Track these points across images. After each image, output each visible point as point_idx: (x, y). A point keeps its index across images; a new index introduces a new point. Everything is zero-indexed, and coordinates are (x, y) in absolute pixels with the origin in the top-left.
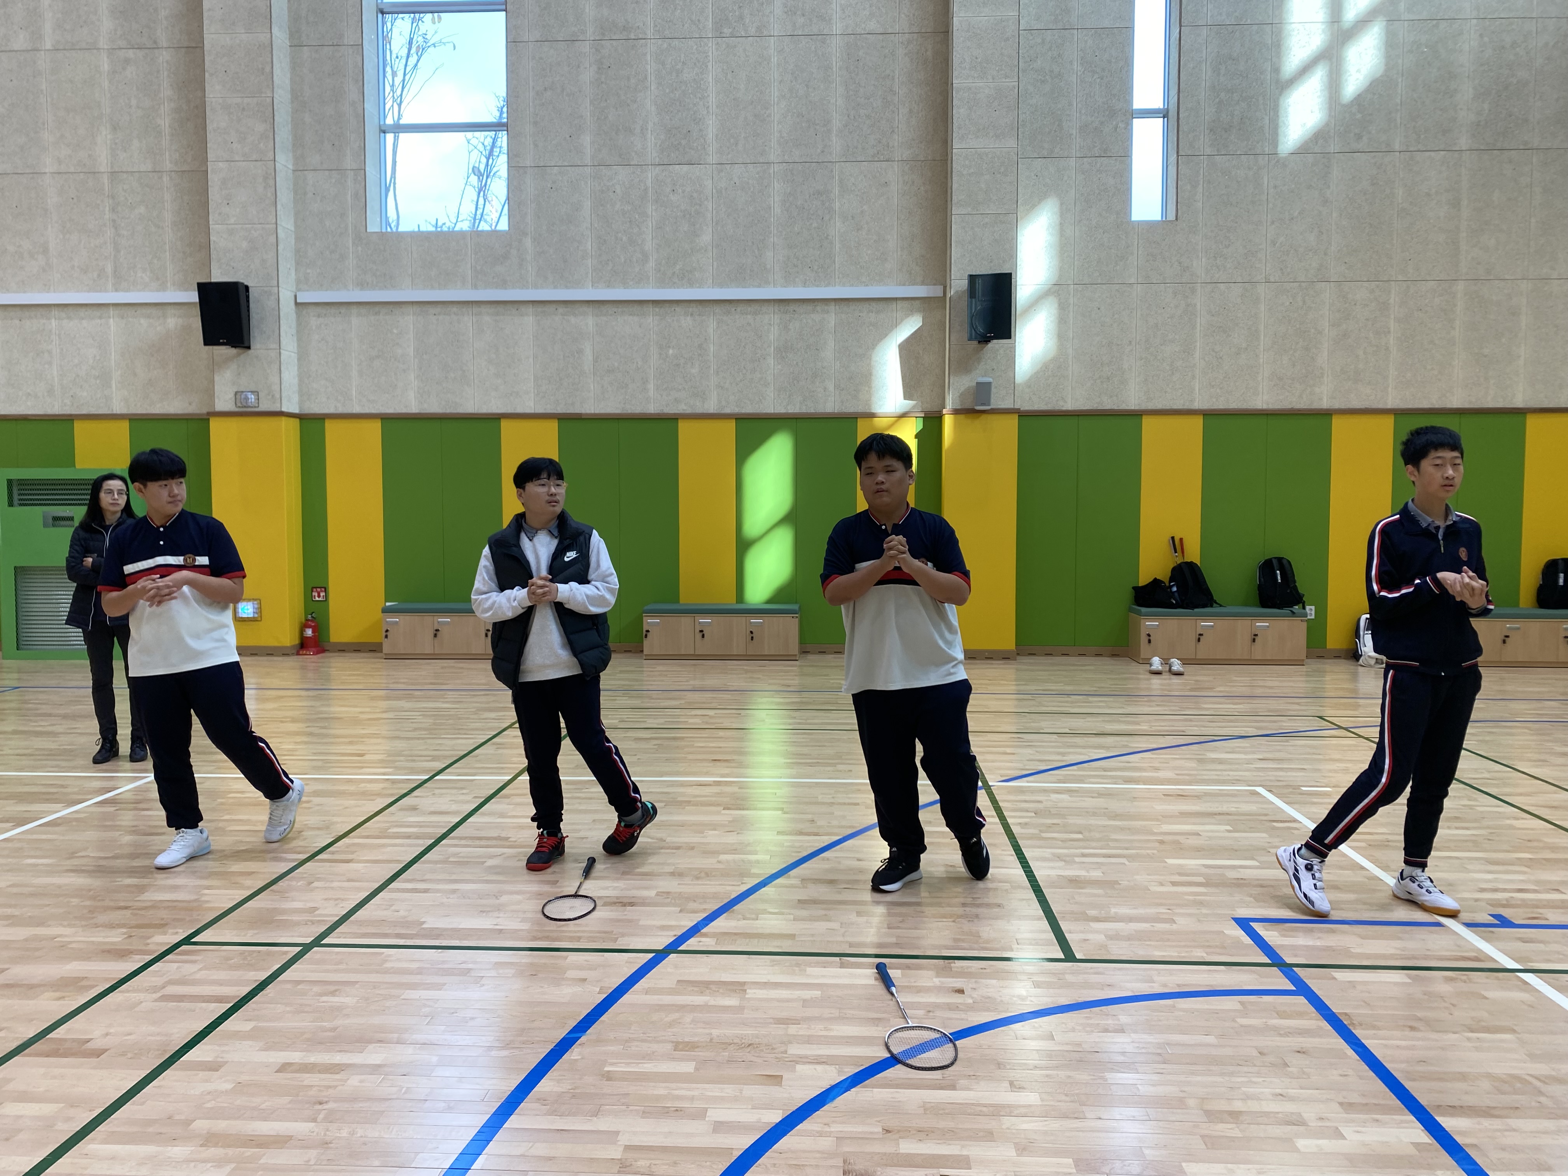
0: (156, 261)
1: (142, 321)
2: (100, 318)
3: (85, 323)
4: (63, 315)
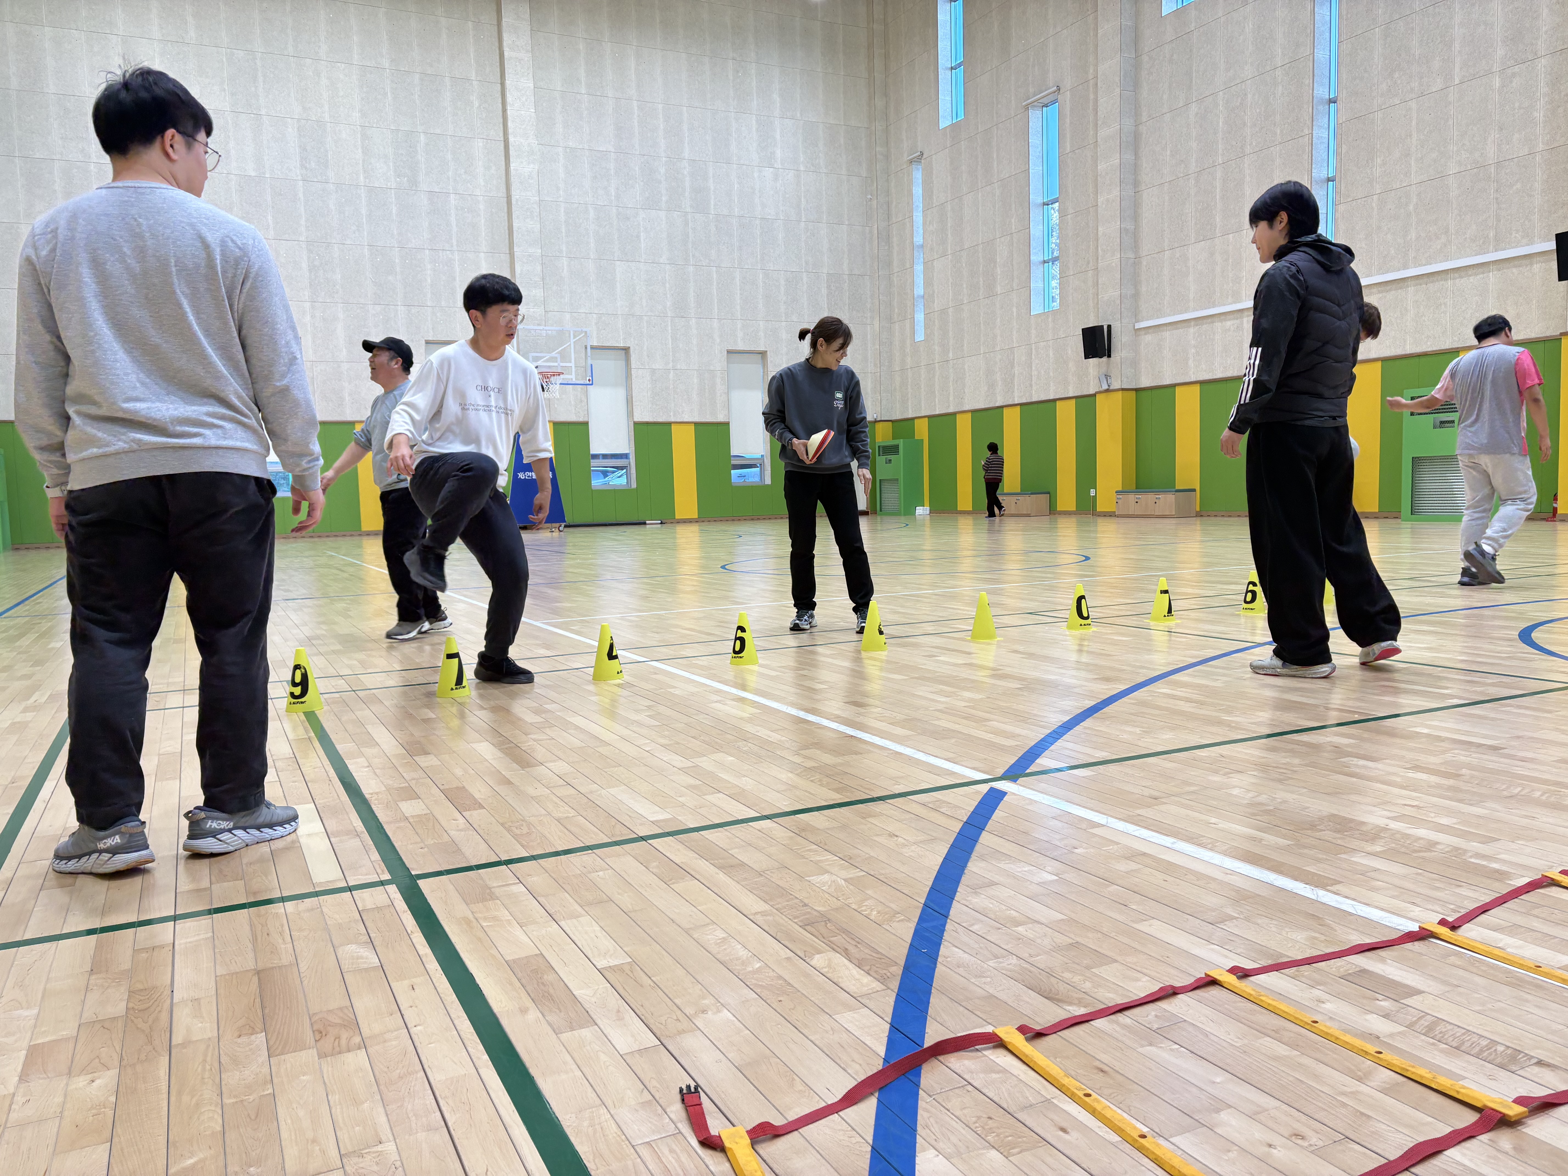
0: (1527, 222)
1: (1514, 270)
2: (1483, 273)
3: (1471, 279)
4: (1456, 275)
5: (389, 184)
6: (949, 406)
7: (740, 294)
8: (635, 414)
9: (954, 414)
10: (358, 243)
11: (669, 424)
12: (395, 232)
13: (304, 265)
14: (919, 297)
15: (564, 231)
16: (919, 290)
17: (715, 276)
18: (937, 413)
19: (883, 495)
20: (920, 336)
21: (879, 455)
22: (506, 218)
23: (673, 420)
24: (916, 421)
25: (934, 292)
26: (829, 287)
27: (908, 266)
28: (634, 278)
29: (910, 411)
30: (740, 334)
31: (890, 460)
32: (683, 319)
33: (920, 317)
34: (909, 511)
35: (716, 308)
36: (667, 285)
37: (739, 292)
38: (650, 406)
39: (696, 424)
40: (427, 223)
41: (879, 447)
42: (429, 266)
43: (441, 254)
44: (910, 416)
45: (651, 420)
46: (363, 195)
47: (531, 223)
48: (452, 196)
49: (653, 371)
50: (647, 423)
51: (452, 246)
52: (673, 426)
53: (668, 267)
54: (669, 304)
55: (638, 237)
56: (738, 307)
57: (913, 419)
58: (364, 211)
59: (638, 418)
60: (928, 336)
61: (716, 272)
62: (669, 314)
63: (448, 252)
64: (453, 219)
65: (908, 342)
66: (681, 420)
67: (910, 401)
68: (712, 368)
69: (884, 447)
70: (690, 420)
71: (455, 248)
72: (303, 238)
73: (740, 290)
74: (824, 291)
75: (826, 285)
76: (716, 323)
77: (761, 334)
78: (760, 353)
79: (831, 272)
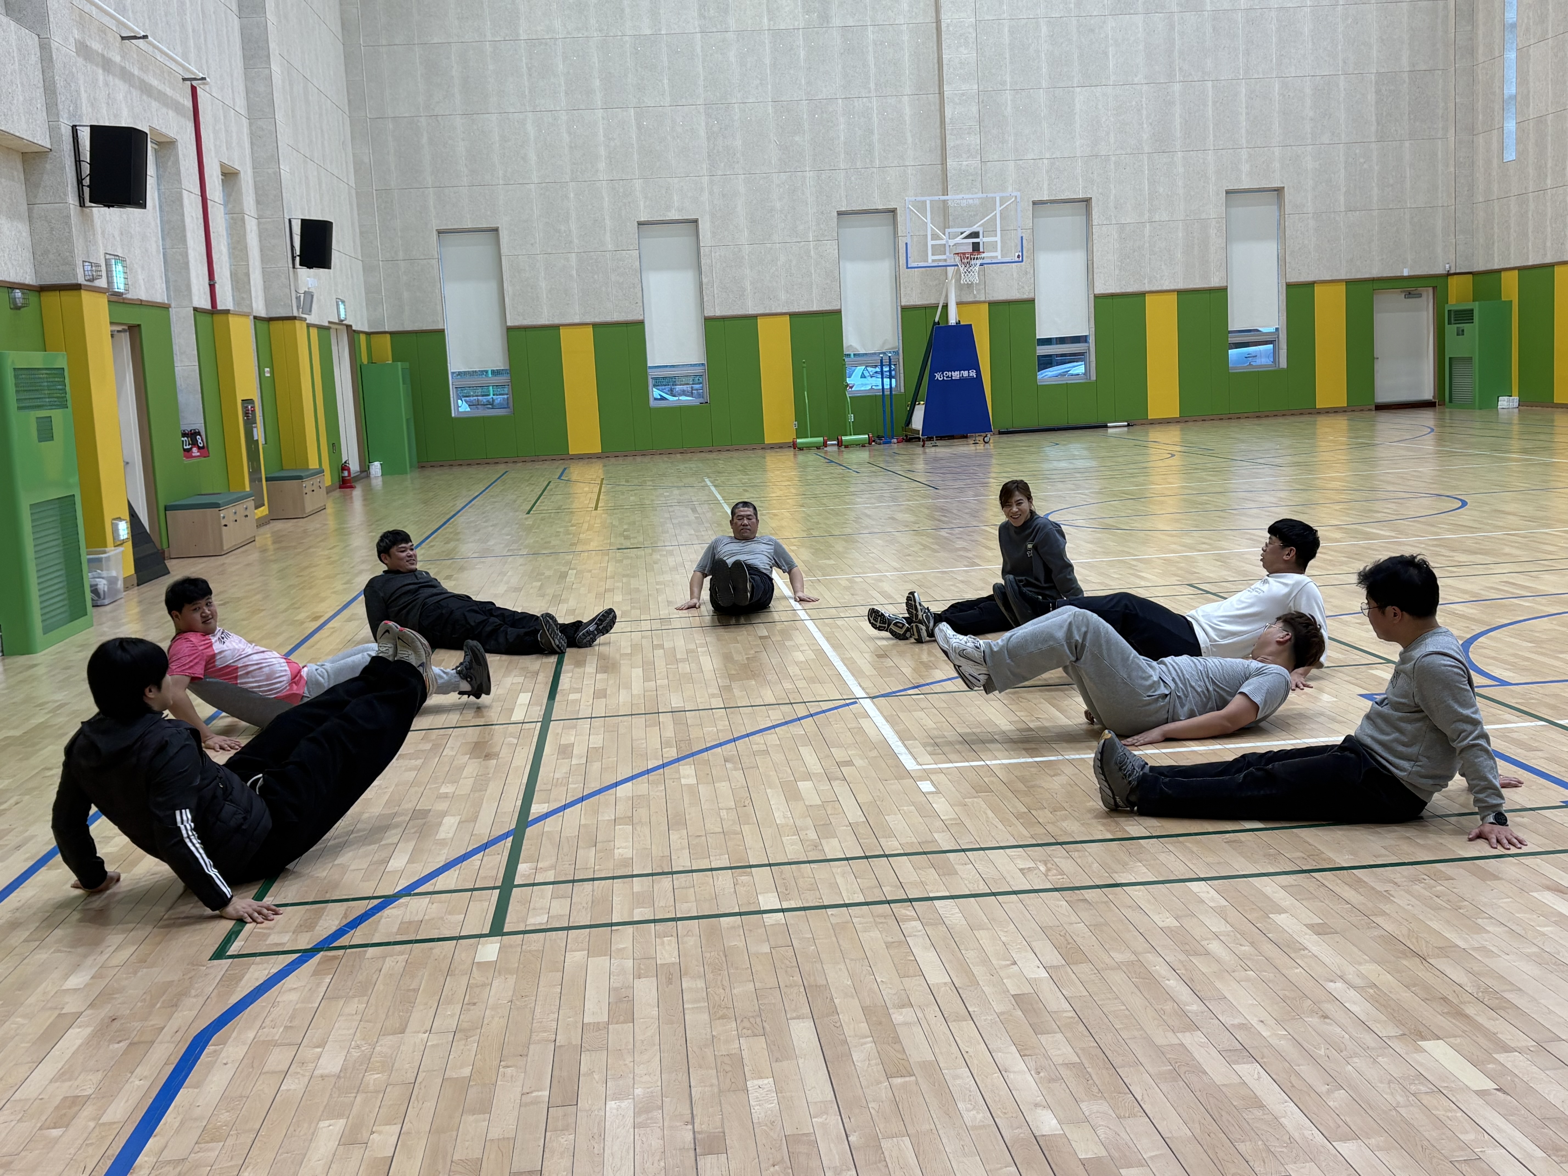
5: (796, 23)
6: (1545, 255)
7: (1247, 114)
8: (1096, 284)
9: (1552, 266)
10: (762, 99)
11: (1143, 294)
12: (803, 82)
13: (702, 133)
14: (1510, 97)
15: (1007, 56)
16: (1511, 89)
17: (1210, 94)
18: (1530, 263)
19: (1455, 380)
20: (1510, 155)
21: (1449, 323)
22: (935, 48)
23: (1148, 289)
24: (1503, 274)
25: (1529, 92)
26: (1378, 92)
27: (1497, 54)
28: (1100, 107)
29: (1496, 260)
30: (1245, 168)
31: (1463, 331)
32: (1166, 155)
33: (1511, 126)
34: (1489, 403)
35: (1211, 137)
36: (1144, 112)
37: (1244, 111)
38: (1117, 272)
39: (1180, 292)
40: (840, 66)
41: (1449, 311)
42: (842, 120)
43: (856, 104)
44: (1496, 267)
45: (1117, 290)
46: (767, 41)
47: (966, 52)
48: (870, 29)
49: (1122, 227)
50: (1112, 296)
51: (870, 92)
52: (1148, 298)
53: (1145, 87)
54: (1145, 137)
55: (1105, 53)
56: (1243, 131)
57: (1499, 271)
58: (767, 61)
59: (1100, 289)
60: (1522, 154)
61: (1213, 87)
62: (1146, 149)
63: (865, 100)
64: (871, 58)
65: (1495, 161)
66: (1159, 288)
67: (1496, 245)
68: (1204, 216)
69: (1457, 312)
70: (1172, 287)
71: (873, 94)
72: (701, 101)
73: (1247, 108)
74: (1371, 97)
75: (1373, 90)
76: (1210, 157)
77: (1277, 165)
78: (1275, 190)
79: (1383, 70)
